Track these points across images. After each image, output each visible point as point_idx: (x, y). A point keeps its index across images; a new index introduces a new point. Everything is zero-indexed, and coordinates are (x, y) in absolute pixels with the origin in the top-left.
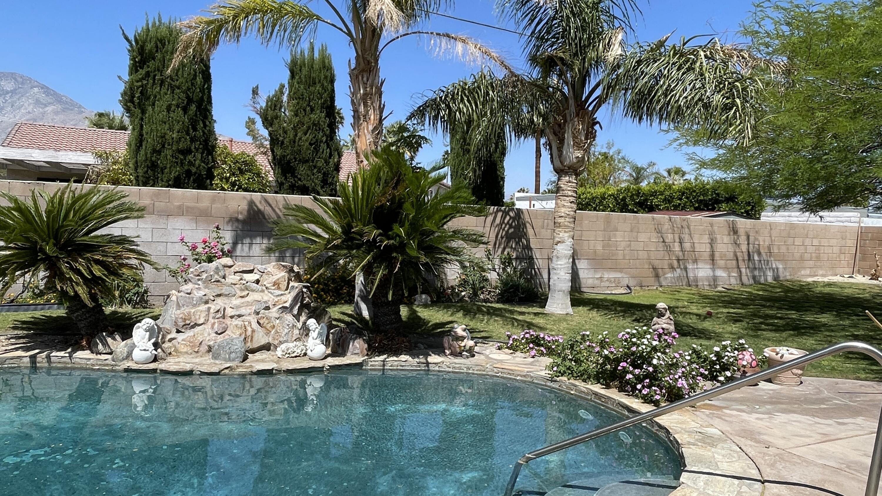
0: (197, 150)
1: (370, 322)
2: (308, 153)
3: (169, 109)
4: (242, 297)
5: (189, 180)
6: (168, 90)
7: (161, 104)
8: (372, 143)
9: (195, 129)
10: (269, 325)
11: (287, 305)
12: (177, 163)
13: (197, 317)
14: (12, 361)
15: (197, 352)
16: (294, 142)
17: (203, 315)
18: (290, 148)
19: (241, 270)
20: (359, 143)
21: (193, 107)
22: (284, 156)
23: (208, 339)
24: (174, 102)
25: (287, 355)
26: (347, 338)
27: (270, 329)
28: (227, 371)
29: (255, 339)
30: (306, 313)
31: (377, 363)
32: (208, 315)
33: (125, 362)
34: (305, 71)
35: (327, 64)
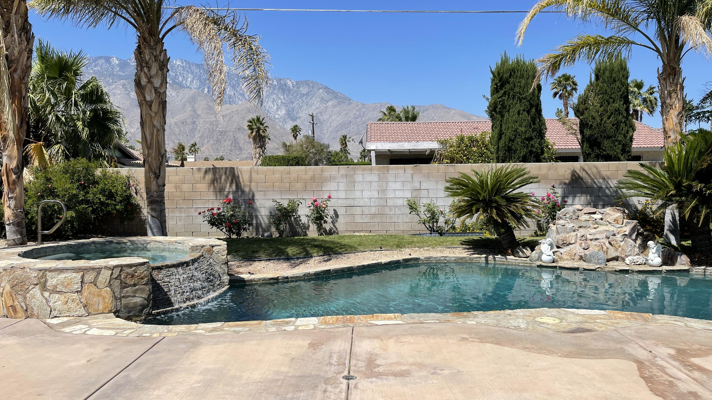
0: (535, 136)
1: (679, 248)
2: (611, 131)
3: (519, 113)
4: (595, 228)
5: (531, 157)
6: (517, 101)
7: (514, 111)
8: (677, 123)
9: (534, 124)
10: (617, 245)
11: (627, 233)
12: (524, 146)
13: (571, 239)
14: (476, 259)
15: (573, 259)
16: (601, 125)
17: (574, 238)
18: (597, 129)
19: (588, 212)
20: (667, 124)
21: (533, 110)
22: (592, 135)
23: (579, 252)
24: (521, 108)
25: (633, 264)
26: (674, 254)
27: (618, 248)
28: (598, 269)
29: (609, 253)
30: (640, 238)
31: (700, 270)
32: (576, 238)
33: (537, 262)
34: (607, 74)
35: (624, 66)
